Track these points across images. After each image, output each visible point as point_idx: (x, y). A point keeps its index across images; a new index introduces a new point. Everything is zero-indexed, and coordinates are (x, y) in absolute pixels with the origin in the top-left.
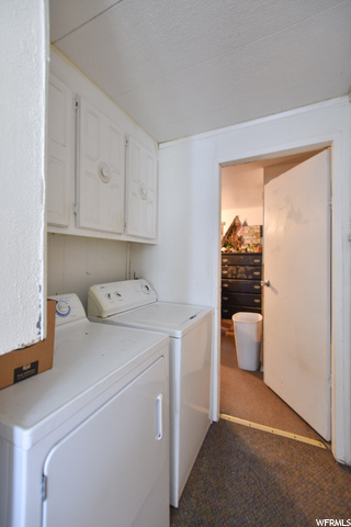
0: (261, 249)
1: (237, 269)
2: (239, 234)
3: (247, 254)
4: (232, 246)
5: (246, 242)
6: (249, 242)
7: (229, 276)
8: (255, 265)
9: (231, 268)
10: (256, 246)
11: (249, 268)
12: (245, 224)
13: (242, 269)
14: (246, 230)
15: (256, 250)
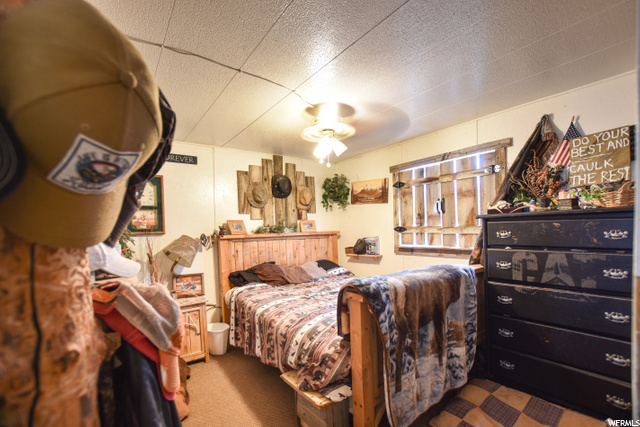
0: (629, 194)
1: (542, 259)
2: (553, 163)
3: (577, 214)
4: (528, 195)
5: (577, 180)
6: (587, 179)
7: (517, 276)
8: (610, 247)
9: (520, 255)
10: (613, 187)
11: (582, 257)
12: (574, 132)
13: (557, 258)
14: (577, 148)
15: (613, 202)
